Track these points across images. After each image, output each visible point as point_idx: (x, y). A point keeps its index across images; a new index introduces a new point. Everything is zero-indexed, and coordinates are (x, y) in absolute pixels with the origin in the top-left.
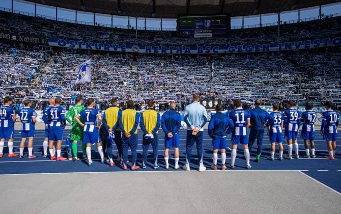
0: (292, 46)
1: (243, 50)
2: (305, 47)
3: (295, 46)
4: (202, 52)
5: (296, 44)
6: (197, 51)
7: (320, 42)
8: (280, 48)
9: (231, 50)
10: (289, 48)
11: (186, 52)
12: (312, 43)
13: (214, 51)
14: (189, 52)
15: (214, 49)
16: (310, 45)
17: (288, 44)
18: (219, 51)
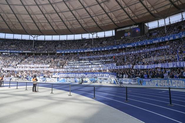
0: (166, 39)
1: (139, 44)
2: (173, 38)
3: (167, 39)
4: (119, 48)
5: (168, 37)
6: (116, 47)
7: (182, 35)
8: (159, 41)
9: (133, 45)
10: (164, 40)
11: (111, 49)
12: (177, 36)
13: (125, 46)
14: (113, 48)
15: (125, 45)
16: (176, 37)
17: (163, 38)
18: (127, 46)
